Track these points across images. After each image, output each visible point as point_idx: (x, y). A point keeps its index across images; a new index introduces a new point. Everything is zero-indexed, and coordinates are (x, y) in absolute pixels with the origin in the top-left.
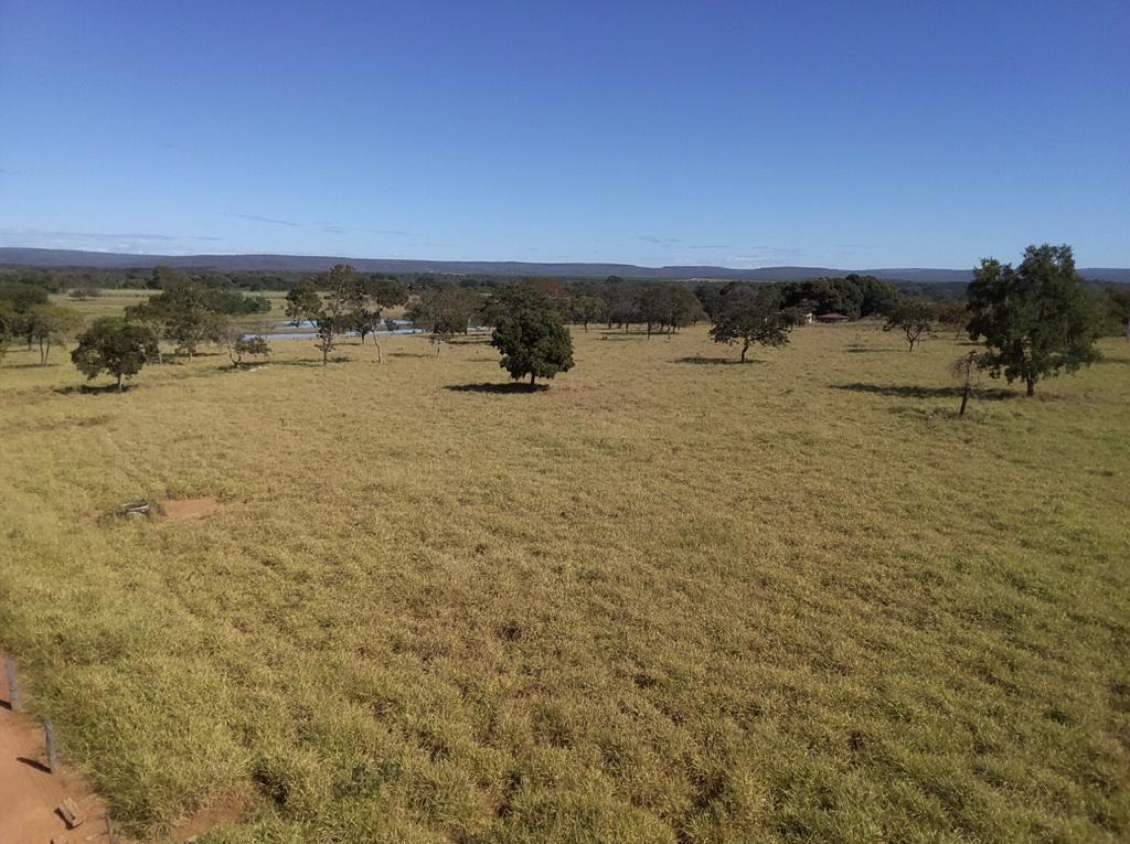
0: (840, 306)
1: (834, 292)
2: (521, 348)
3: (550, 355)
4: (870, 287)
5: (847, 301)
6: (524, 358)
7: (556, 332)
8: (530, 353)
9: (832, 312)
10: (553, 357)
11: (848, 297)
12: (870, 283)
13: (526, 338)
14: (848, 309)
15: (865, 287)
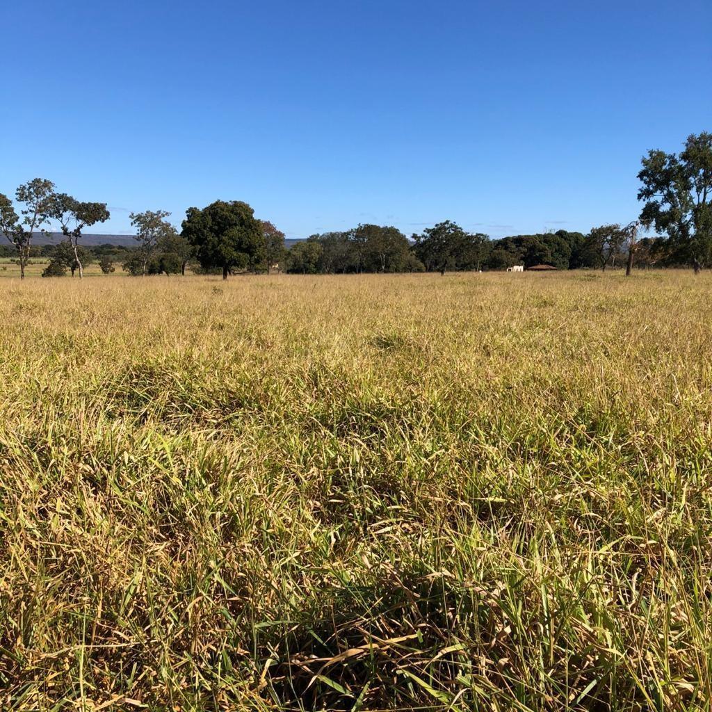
0: (550, 259)
1: (543, 245)
2: (211, 237)
3: (240, 243)
4: (577, 242)
5: (556, 255)
6: (214, 247)
7: (247, 223)
8: (220, 241)
9: (542, 264)
10: (244, 246)
11: (556, 251)
12: (577, 238)
13: (216, 227)
14: (557, 262)
15: (573, 241)
